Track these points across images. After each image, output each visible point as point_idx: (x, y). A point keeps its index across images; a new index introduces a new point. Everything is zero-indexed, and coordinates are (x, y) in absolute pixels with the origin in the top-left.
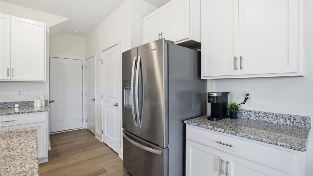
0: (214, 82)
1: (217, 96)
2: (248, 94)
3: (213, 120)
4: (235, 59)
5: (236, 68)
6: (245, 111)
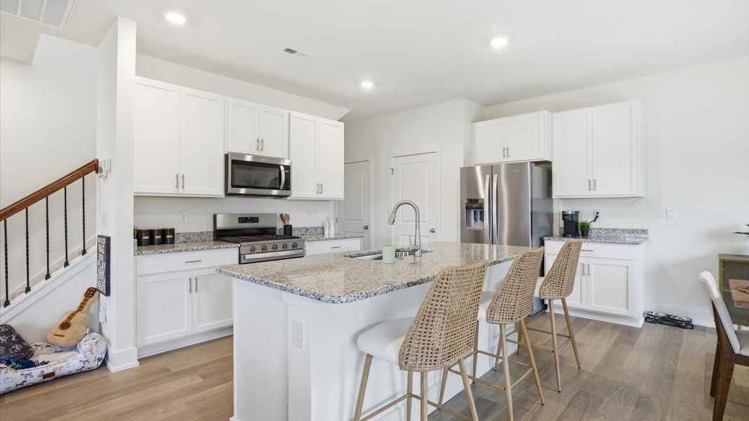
0: (561, 201)
1: (572, 215)
2: (597, 213)
3: (568, 237)
4: (590, 181)
5: (590, 190)
6: (595, 229)
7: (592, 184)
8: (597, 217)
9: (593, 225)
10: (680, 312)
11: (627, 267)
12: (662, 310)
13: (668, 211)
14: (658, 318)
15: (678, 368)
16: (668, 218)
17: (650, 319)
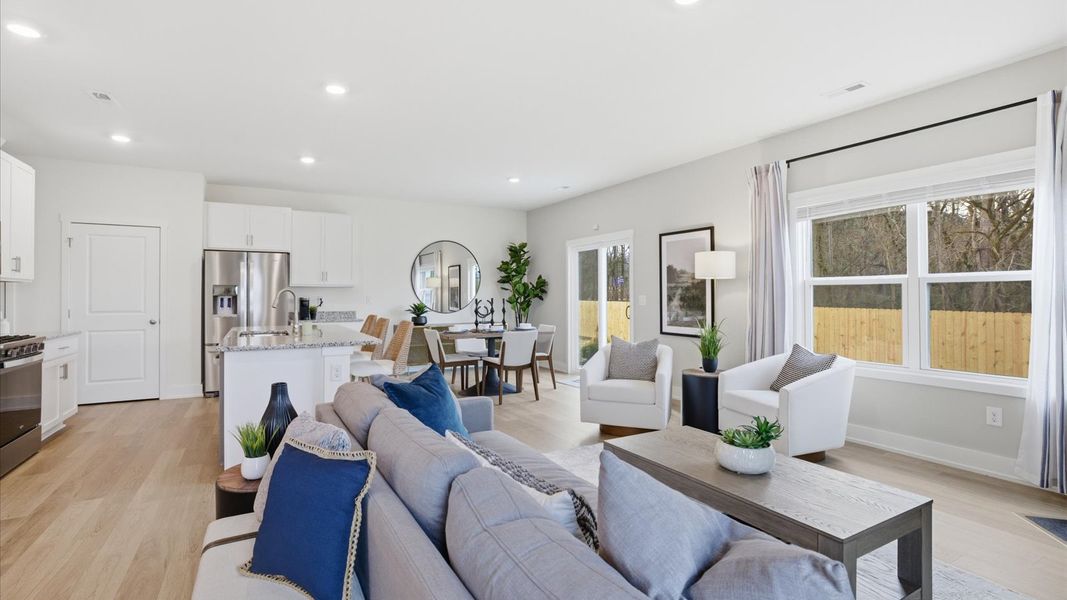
2: (321, 299)
4: (323, 273)
5: (322, 280)
6: (319, 312)
8: (322, 302)
9: (319, 309)
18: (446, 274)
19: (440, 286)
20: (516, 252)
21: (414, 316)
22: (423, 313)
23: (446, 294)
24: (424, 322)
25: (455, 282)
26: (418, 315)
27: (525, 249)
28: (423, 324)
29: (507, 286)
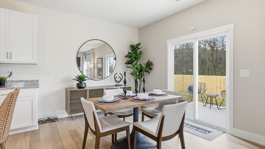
2: (11, 72)
4: (7, 53)
5: (7, 58)
6: (9, 81)
7: (9, 55)
8: (11, 74)
9: (8, 79)
10: (52, 115)
11: (32, 100)
12: (45, 116)
13: (48, 71)
14: (44, 121)
15: (64, 145)
16: (48, 74)
17: (41, 122)
18: (96, 62)
19: (93, 67)
20: (134, 48)
21: (78, 82)
22: (83, 80)
23: (96, 71)
24: (84, 86)
25: (100, 66)
26: (80, 82)
27: (139, 47)
28: (84, 88)
29: (129, 65)
